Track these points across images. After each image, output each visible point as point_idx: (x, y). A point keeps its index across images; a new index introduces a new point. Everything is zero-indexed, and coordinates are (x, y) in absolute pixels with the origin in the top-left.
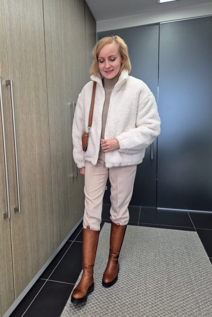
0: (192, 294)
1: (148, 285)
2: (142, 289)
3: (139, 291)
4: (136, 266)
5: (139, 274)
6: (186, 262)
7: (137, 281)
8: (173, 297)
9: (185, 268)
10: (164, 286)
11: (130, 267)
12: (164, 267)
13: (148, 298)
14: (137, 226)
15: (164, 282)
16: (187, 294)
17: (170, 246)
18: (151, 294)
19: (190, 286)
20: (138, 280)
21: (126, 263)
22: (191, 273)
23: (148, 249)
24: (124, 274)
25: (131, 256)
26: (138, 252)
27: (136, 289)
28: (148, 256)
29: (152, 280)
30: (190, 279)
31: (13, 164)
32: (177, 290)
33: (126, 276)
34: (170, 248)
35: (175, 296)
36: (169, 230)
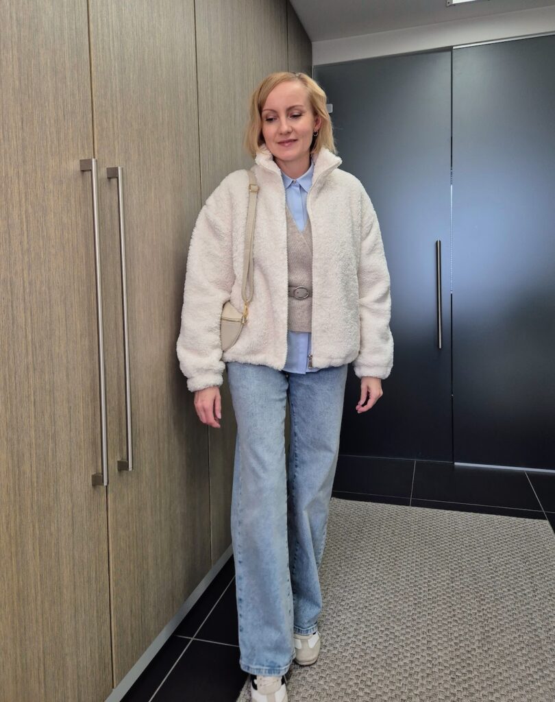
0: (540, 674)
1: (436, 650)
2: (422, 660)
3: (413, 665)
4: (406, 605)
5: (415, 623)
6: (525, 594)
7: (409, 642)
8: (495, 680)
9: (523, 608)
10: (473, 653)
11: (391, 606)
12: (473, 605)
13: (437, 684)
14: (407, 507)
15: (474, 644)
16: (528, 672)
17: (487, 554)
18: (442, 674)
19: (535, 654)
20: (413, 640)
21: (382, 597)
22: (537, 620)
23: (434, 562)
24: (378, 625)
25: (394, 578)
26: (412, 570)
27: (406, 661)
28: (434, 580)
29: (445, 639)
30: (536, 635)
31: (118, 358)
32: (504, 664)
33: (382, 629)
34: (487, 561)
35: (500, 678)
36: (484, 515)
